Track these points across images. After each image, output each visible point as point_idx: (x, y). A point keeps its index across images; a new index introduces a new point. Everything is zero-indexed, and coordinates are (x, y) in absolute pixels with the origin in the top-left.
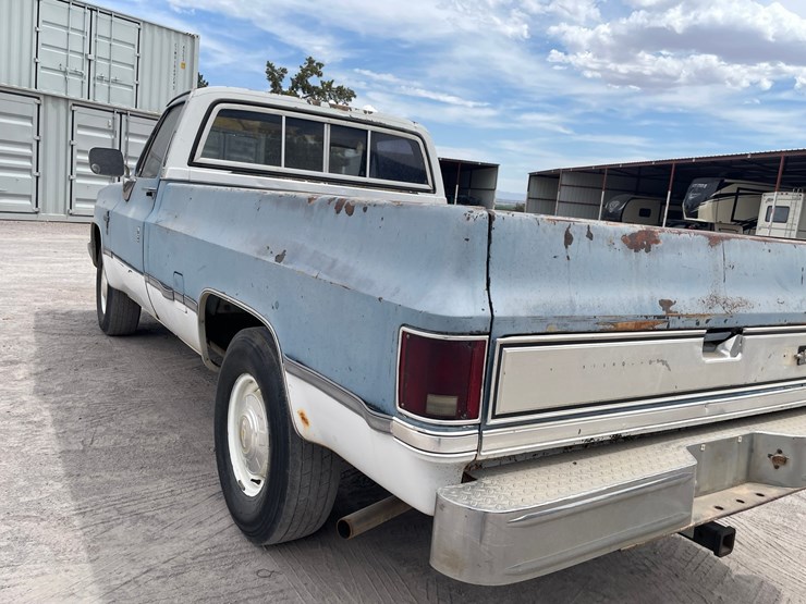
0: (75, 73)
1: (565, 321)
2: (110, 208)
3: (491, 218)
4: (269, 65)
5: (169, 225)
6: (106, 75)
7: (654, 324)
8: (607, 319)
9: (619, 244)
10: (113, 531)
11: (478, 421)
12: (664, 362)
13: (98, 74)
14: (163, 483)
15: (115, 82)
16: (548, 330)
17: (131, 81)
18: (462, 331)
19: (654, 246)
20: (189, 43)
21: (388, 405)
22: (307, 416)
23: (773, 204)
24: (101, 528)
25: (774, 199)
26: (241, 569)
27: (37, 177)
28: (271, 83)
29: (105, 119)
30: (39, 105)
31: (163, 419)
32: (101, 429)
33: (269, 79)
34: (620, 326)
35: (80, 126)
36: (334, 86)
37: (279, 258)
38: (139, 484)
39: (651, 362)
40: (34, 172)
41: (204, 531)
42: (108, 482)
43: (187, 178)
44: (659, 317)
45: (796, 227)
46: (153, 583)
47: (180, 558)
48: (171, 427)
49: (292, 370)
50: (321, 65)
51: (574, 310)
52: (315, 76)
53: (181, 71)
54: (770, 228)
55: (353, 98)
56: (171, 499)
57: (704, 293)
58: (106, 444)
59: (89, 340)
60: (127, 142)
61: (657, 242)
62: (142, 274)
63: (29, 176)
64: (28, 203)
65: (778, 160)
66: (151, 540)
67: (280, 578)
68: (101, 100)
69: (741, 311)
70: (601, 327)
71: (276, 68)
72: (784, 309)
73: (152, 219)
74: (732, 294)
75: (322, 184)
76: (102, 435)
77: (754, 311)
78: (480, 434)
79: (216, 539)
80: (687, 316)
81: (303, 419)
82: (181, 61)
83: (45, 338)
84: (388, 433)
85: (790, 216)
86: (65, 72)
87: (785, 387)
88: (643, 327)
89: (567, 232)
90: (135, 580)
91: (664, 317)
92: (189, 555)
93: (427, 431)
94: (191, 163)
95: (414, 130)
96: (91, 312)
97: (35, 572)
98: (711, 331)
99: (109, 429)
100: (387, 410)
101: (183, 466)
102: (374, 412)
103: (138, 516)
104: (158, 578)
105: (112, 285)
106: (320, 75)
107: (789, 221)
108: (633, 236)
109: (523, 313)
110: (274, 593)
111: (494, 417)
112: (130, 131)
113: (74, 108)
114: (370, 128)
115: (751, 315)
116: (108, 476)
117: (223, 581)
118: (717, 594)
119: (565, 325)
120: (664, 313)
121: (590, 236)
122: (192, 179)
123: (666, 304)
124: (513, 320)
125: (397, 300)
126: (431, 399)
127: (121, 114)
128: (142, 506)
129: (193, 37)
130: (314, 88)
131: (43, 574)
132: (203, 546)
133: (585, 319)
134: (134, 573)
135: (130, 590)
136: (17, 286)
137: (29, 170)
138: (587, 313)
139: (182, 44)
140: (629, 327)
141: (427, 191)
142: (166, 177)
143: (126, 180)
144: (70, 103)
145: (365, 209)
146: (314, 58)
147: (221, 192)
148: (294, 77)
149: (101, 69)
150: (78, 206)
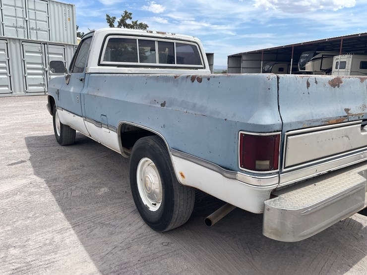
0: (21, 27)
1: (310, 122)
2: (59, 88)
3: (278, 78)
4: (107, 16)
5: (96, 94)
6: (35, 27)
7: (343, 120)
8: (326, 120)
9: (328, 85)
10: (94, 232)
11: (278, 170)
12: (347, 136)
13: (31, 27)
14: (108, 209)
15: (39, 30)
16: (304, 127)
17: (46, 28)
18: (271, 131)
19: (341, 84)
20: (71, 8)
21: (234, 167)
22: (184, 174)
23: (339, 61)
24: (88, 231)
25: (339, 58)
26: (155, 242)
27: (10, 77)
28: (109, 24)
29: (37, 47)
30: (7, 43)
31: (99, 180)
32: (73, 188)
33: (108, 22)
34: (331, 122)
35: (27, 52)
36: (138, 23)
37: (163, 105)
38: (98, 210)
39: (342, 137)
40: (8, 74)
41: (133, 228)
42: (84, 210)
43: (98, 72)
44: (345, 116)
45: (349, 71)
46: (119, 253)
47: (127, 241)
48: (103, 184)
49: (176, 154)
50: (131, 14)
51: (313, 117)
52: (129, 19)
53: (68, 22)
54: (338, 72)
55: (147, 28)
56: (114, 215)
57: (360, 104)
58: (78, 194)
59: (54, 148)
60: (48, 57)
61: (341, 82)
62: (81, 117)
63: (6, 76)
64: (7, 88)
65: (340, 41)
66: (112, 234)
67: (173, 245)
68: (34, 38)
70: (323, 123)
71: (111, 17)
73: (85, 91)
75: (156, 69)
76: (75, 189)
78: (279, 176)
79: (140, 231)
80: (356, 115)
81: (182, 175)
82: (68, 17)
83: (34, 149)
84: (236, 179)
85: (347, 65)
86: (16, 27)
88: (339, 121)
89: (308, 81)
90: (110, 253)
91: (346, 116)
92: (130, 239)
93: (257, 177)
94: (99, 64)
95: (194, 40)
96: (51, 135)
97: (66, 254)
98: (364, 120)
99: (76, 187)
100: (234, 168)
101: (115, 200)
102: (226, 170)
103: (103, 224)
104: (121, 250)
105: (62, 123)
106: (131, 18)
107: (346, 68)
108: (333, 81)
109: (294, 120)
110: (172, 252)
111: (285, 168)
112: (49, 52)
113: (23, 43)
114: (175, 41)
116: (83, 208)
117: (149, 249)
118: (360, 234)
119: (310, 124)
120: (347, 114)
121: (316, 82)
122: (100, 72)
123: (347, 110)
124: (290, 124)
125: (236, 119)
126: (258, 162)
127: (44, 44)
128: (103, 219)
129: (72, 6)
130: (129, 25)
131: (70, 254)
132: (135, 234)
133: (318, 121)
134: (110, 249)
135: (110, 256)
136: (14, 127)
137: (6, 74)
138: (318, 118)
139: (67, 9)
140: (334, 122)
141: (202, 68)
142: (89, 72)
143: (66, 75)
144: (21, 41)
145: (209, 79)
146: (127, 11)
147: (122, 76)
148: (119, 21)
149: (32, 24)
150: (30, 88)
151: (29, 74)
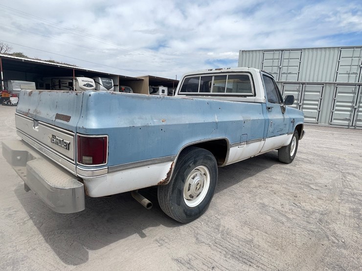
9: (28, 95)
19: (31, 95)
27: (319, 111)
35: (339, 93)
40: (318, 109)
63: (316, 111)
64: (315, 119)
69: (38, 115)
70: (23, 113)
72: (47, 117)
74: (38, 109)
75: (210, 96)
77: (41, 116)
88: (26, 115)
95: (247, 71)
114: (228, 74)
121: (26, 93)
123: (29, 110)
138: (22, 110)
150: (334, 121)
151: (336, 110)
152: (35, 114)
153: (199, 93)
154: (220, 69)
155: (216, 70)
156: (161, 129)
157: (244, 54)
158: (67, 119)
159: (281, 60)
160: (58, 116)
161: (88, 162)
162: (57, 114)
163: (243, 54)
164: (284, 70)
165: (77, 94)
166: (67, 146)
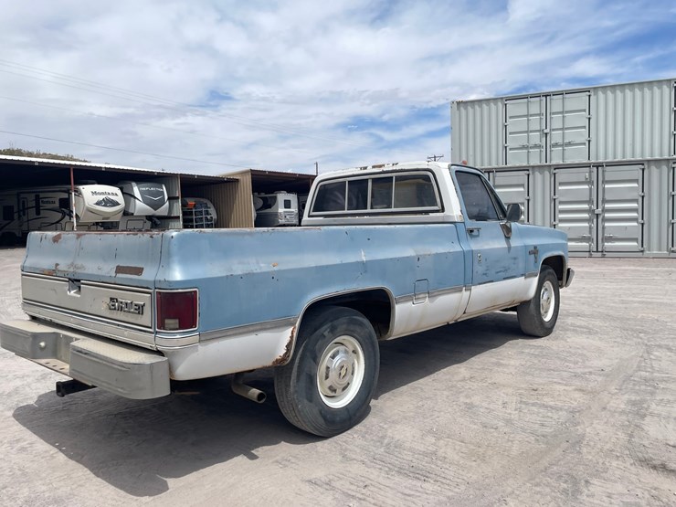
7: (53, 273)
9: (51, 241)
12: (55, 291)
16: (31, 272)
19: (59, 241)
27: (643, 224)
34: (44, 272)
39: (52, 290)
40: (640, 220)
57: (69, 262)
61: (61, 238)
64: (636, 244)
69: (79, 271)
70: (41, 272)
72: (100, 273)
74: (79, 262)
77: (86, 272)
80: (61, 271)
87: (108, 322)
88: (50, 274)
89: (41, 237)
91: (55, 271)
108: (55, 237)
114: (394, 175)
115: (84, 274)
119: (34, 270)
121: (46, 238)
123: (57, 265)
133: (38, 269)
137: (635, 219)
140: (47, 273)
152: (71, 270)
153: (346, 212)
154: (380, 166)
155: (374, 167)
156: (272, 276)
157: (462, 109)
158: (139, 271)
159: (546, 116)
160: (120, 270)
161: (172, 326)
162: (118, 267)
163: (458, 109)
164: (556, 137)
165: (151, 237)
166: (140, 310)
